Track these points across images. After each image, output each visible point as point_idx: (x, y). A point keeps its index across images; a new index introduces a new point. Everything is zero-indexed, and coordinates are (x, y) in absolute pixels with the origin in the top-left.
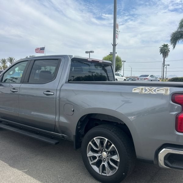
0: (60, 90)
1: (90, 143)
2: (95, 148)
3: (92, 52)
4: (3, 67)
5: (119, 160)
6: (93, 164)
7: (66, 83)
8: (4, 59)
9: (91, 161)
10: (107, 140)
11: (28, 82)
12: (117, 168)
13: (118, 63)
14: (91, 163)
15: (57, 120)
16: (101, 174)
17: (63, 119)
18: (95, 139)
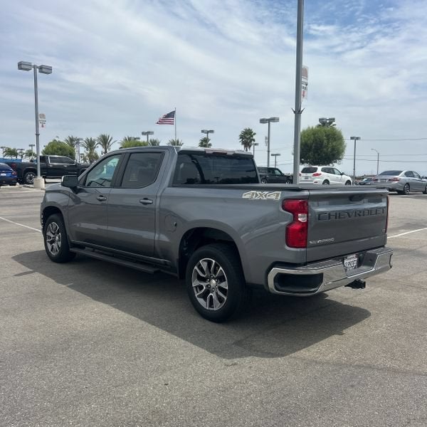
0: (161, 197)
1: (196, 268)
2: (201, 275)
3: (274, 120)
4: (89, 155)
5: (227, 288)
6: (199, 296)
7: (169, 187)
8: (91, 139)
9: (197, 292)
10: (214, 261)
11: (121, 185)
12: (226, 298)
13: (334, 144)
14: (196, 295)
15: (156, 239)
16: (207, 308)
17: (164, 238)
18: (201, 261)
